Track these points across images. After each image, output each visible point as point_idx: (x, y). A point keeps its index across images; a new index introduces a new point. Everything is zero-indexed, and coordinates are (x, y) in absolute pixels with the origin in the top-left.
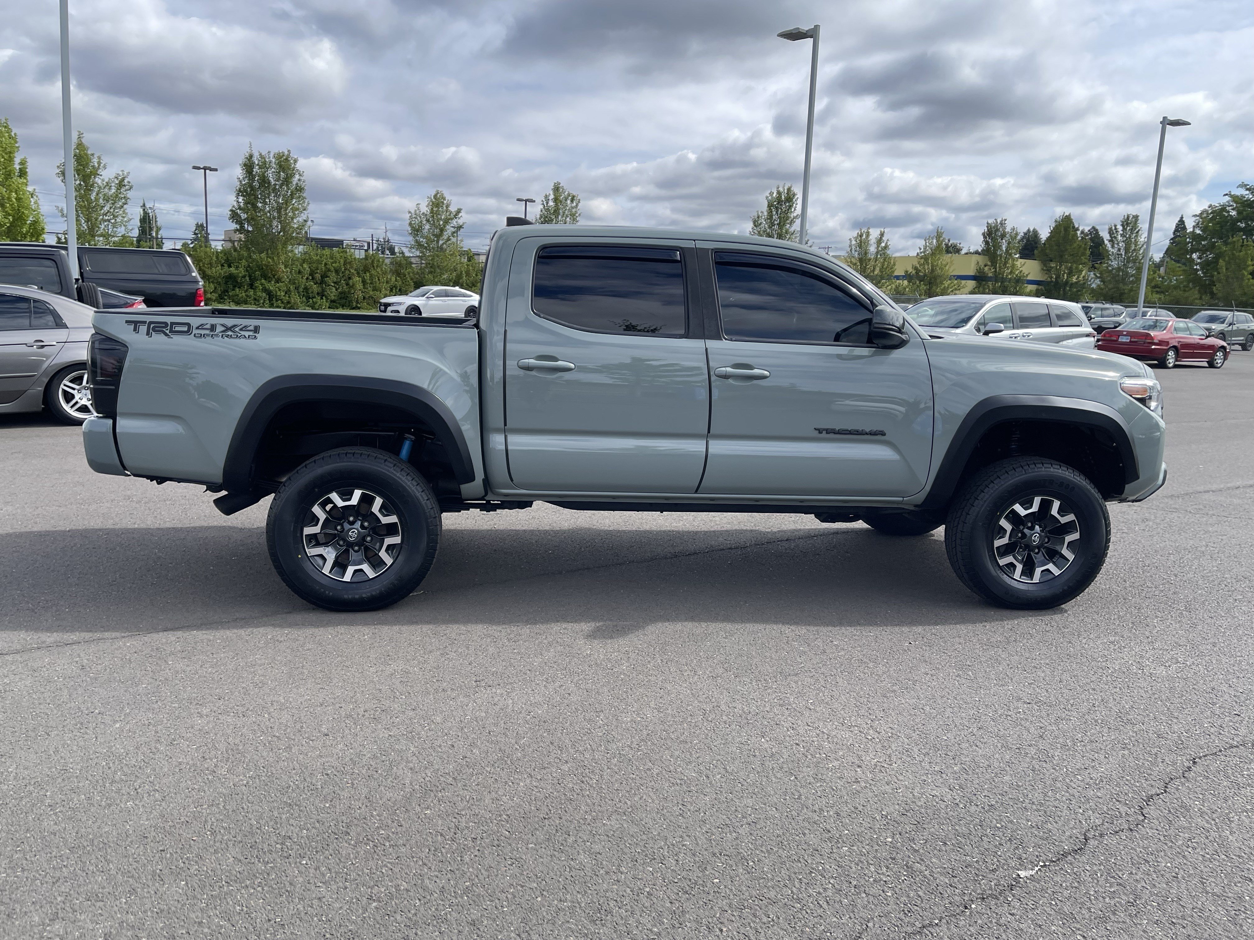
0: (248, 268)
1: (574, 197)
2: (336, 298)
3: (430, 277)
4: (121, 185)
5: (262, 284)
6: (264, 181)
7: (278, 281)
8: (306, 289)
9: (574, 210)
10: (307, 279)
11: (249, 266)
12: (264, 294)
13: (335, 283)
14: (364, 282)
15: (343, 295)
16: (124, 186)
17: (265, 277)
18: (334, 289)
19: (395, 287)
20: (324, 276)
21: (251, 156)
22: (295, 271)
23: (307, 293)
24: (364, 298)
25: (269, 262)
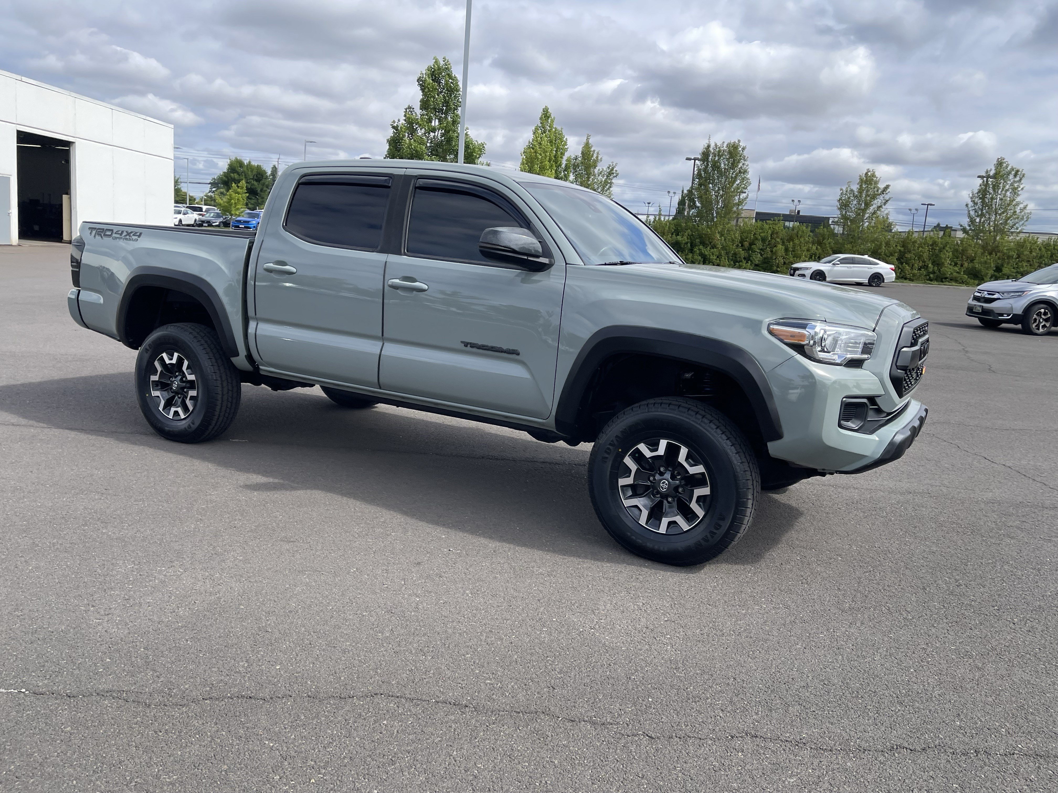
0: (690, 236)
1: (1018, 171)
2: (760, 263)
3: (849, 246)
4: (610, 173)
5: (699, 250)
6: (716, 166)
7: (714, 247)
8: (735, 254)
9: (1016, 185)
10: (738, 245)
11: (692, 235)
12: (700, 258)
13: (761, 249)
14: (786, 250)
15: (766, 260)
16: (613, 173)
17: (703, 243)
18: (759, 256)
19: (815, 255)
20: (751, 244)
21: (709, 146)
22: (729, 239)
23: (736, 257)
24: (785, 263)
25: (708, 231)
